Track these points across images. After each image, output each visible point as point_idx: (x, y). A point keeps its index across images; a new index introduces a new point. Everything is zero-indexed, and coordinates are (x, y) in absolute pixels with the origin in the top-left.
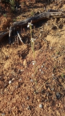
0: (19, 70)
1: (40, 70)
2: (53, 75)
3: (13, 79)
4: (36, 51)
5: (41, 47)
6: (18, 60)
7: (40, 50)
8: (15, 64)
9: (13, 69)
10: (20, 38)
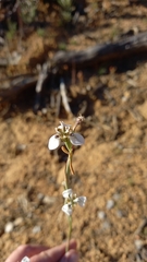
0: (40, 196)
1: (101, 215)
2: (139, 243)
3: (19, 221)
4: (103, 147)
5: (120, 133)
6: (46, 163)
7: (115, 144)
8: (34, 174)
9: (26, 187)
10: (65, 101)
